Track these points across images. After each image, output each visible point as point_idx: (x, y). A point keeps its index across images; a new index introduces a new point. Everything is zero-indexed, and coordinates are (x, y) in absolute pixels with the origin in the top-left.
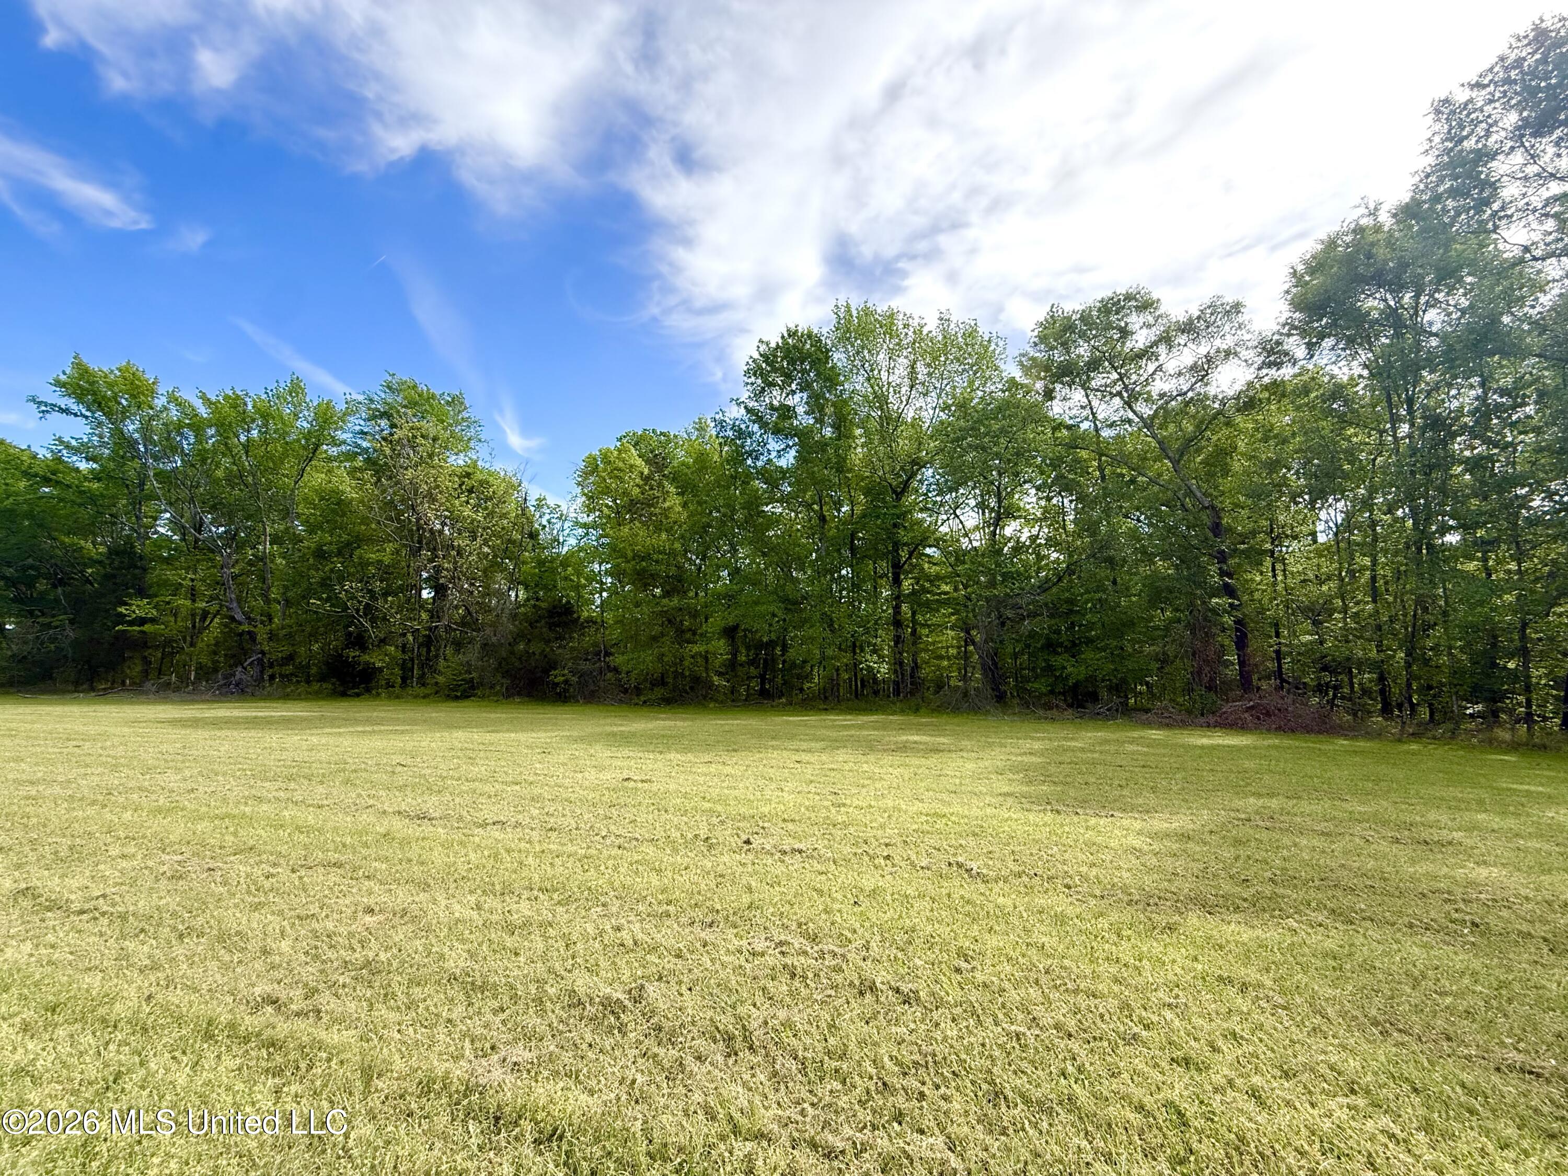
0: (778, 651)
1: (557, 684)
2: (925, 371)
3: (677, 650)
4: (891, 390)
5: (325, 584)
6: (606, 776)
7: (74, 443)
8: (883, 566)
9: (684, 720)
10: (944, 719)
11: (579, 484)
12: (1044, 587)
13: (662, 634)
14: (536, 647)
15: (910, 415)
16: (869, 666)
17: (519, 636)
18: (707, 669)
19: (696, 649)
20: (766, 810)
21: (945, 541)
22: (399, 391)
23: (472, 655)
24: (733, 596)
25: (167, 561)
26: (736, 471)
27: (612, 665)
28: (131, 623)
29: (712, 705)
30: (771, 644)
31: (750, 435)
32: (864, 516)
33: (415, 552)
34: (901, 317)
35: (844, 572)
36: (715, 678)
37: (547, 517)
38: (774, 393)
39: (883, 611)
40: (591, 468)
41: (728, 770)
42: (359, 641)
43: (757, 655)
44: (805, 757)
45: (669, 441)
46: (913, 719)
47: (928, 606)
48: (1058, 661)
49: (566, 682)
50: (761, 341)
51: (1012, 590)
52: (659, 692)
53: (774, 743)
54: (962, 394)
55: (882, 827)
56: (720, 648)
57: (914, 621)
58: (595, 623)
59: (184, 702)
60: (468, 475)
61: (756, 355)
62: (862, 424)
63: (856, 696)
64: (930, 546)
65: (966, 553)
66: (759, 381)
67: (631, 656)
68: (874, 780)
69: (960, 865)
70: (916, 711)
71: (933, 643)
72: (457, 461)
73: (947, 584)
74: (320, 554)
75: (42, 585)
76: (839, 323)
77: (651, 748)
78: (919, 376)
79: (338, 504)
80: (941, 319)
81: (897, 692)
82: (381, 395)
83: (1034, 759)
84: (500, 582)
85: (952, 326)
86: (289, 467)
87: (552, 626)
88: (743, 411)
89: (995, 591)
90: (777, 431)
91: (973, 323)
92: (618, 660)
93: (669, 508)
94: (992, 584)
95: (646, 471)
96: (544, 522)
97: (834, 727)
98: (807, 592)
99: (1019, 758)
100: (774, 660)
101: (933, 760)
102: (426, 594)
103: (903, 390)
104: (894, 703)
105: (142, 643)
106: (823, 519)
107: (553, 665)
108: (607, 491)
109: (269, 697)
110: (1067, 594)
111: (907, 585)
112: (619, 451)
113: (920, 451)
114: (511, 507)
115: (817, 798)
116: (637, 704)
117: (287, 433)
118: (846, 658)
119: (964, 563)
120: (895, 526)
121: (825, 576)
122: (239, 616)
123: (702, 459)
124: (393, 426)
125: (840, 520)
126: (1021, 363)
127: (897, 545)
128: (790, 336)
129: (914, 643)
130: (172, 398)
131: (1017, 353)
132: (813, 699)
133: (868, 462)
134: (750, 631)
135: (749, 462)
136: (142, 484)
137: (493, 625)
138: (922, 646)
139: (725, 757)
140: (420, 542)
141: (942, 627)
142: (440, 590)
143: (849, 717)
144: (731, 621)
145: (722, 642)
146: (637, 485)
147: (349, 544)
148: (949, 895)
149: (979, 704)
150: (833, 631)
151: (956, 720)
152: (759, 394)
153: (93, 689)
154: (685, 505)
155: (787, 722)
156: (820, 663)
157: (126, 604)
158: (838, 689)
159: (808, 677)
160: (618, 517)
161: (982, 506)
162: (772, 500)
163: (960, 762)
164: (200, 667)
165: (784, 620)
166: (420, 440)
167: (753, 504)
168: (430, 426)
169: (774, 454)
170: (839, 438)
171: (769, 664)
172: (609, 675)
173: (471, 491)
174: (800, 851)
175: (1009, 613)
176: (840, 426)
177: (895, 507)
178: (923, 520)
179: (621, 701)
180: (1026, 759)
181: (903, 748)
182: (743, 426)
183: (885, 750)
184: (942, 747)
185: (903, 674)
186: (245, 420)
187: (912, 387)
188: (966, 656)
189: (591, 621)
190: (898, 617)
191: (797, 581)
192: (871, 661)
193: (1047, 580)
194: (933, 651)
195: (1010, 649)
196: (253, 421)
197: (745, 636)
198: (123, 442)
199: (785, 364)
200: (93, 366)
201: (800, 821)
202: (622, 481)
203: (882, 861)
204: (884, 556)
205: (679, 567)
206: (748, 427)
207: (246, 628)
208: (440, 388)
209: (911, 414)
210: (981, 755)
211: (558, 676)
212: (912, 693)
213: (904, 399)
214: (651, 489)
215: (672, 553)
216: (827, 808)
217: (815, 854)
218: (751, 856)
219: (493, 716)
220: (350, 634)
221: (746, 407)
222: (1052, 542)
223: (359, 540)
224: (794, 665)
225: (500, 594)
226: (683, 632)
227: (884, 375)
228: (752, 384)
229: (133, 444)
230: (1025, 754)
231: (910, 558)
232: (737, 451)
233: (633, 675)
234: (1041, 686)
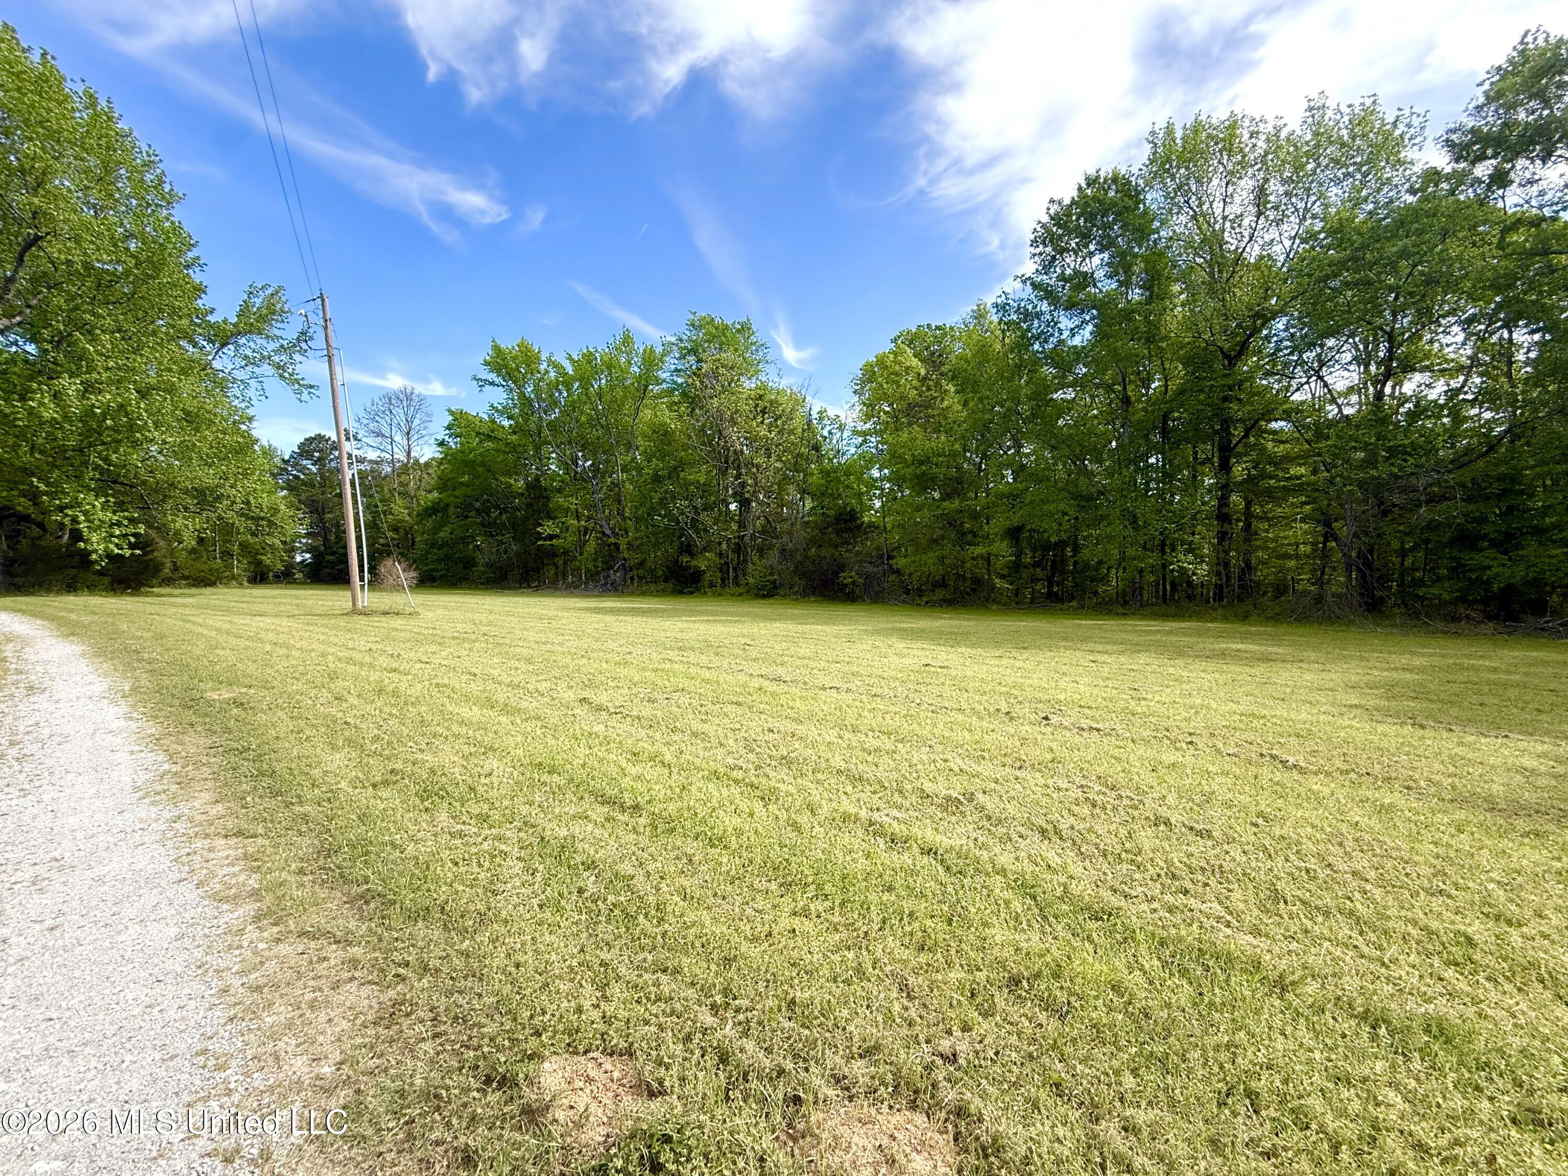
0: (1069, 552)
1: (846, 585)
2: (1281, 190)
3: (959, 552)
4: (1228, 224)
5: (663, 502)
6: (907, 661)
7: (500, 407)
8: (1207, 449)
9: (968, 620)
10: (1283, 628)
11: (855, 392)
12: (1462, 461)
13: (943, 537)
14: (827, 552)
15: (1253, 253)
16: (1182, 568)
17: (812, 542)
18: (989, 571)
19: (979, 550)
20: (1062, 697)
21: (1302, 411)
22: (700, 327)
23: (773, 558)
24: (1017, 496)
25: (560, 491)
26: (1021, 359)
27: (895, 567)
28: (545, 539)
29: (995, 607)
30: (1062, 544)
31: (1038, 315)
32: (1181, 392)
33: (724, 472)
34: (1247, 123)
35: (1152, 460)
36: (997, 581)
37: (828, 428)
38: (1068, 260)
39: (1204, 503)
40: (869, 375)
41: (1019, 664)
42: (688, 549)
43: (1044, 556)
44: (1099, 657)
45: (945, 334)
46: (1238, 627)
47: (1271, 495)
48: (1475, 559)
49: (854, 583)
50: (1052, 201)
51: (1401, 469)
52: (940, 593)
53: (1064, 643)
54: (1338, 213)
55: (1188, 720)
56: (1003, 550)
57: (1248, 513)
58: (877, 528)
59: (582, 596)
60: (761, 397)
61: (1045, 219)
62: (1184, 277)
63: (1164, 601)
64: (1276, 420)
65: (1331, 424)
66: (1049, 249)
67: (913, 558)
68: (1181, 682)
69: (1274, 757)
70: (1245, 617)
71: (1275, 540)
72: (749, 385)
73: (1300, 465)
74: (657, 479)
75: (495, 514)
76: (1155, 153)
77: (941, 642)
78: (1272, 198)
79: (665, 435)
80: (1310, 109)
81: (1219, 597)
82: (686, 334)
83: (1408, 676)
84: (792, 493)
85: (1329, 113)
86: (627, 408)
87: (838, 532)
88: (1029, 288)
89: (1374, 473)
90: (1070, 306)
91: (1368, 102)
92: (900, 562)
93: (947, 408)
94: (1371, 461)
95: (923, 372)
96: (825, 433)
97: (1135, 631)
98: (1104, 486)
99: (1385, 674)
100: (1064, 561)
101: (1260, 670)
102: (733, 507)
103: (1246, 222)
104: (1214, 609)
105: (552, 553)
106: (1126, 401)
107: (841, 568)
108: (885, 397)
109: (632, 594)
110: (1502, 469)
111: (1239, 471)
112: (895, 354)
113: (1266, 298)
114: (798, 423)
115: (1115, 691)
116: (919, 605)
117: (624, 379)
118: (1153, 559)
119: (1327, 438)
120: (1226, 399)
121: (1127, 467)
122: (608, 532)
123: (983, 352)
124: (699, 361)
125: (1150, 399)
126: (1450, 144)
127: (1227, 423)
128: (1088, 185)
129: (1247, 540)
130: (549, 361)
131: (1440, 131)
132: (1111, 602)
133: (1190, 324)
134: (1037, 532)
135: (1036, 347)
136: (540, 433)
137: (790, 533)
138: (1258, 543)
139: (1014, 653)
140: (726, 462)
141: (1289, 521)
142: (744, 504)
143: (1152, 623)
144: (1016, 521)
145: (1004, 545)
146: (916, 388)
147: (675, 468)
148: (1256, 777)
149: (1338, 612)
150: (1136, 529)
151: (1301, 630)
152: (1047, 266)
153: (529, 587)
154: (965, 404)
155: (1079, 625)
156: (1120, 564)
157: (541, 525)
158: (1141, 594)
159: (1105, 579)
160: (895, 423)
161: (1363, 360)
162: (1062, 386)
163: (1296, 672)
164: (588, 570)
165: (1077, 518)
166: (721, 371)
167: (1041, 395)
168: (728, 356)
169: (1066, 334)
170: (1149, 301)
171: (1058, 566)
172: (892, 577)
173: (763, 412)
174: (1098, 730)
175: (1396, 499)
176: (1152, 286)
177: (1226, 376)
178: (1268, 388)
179: (904, 602)
180: (1395, 675)
181: (1223, 655)
182: (1030, 307)
183: (1196, 656)
184: (1274, 657)
185: (1228, 577)
186: (596, 372)
187: (1259, 215)
188: (1325, 555)
189: (871, 525)
190: (1225, 510)
191: (1090, 475)
192: (1186, 562)
193: (1468, 450)
194: (1274, 550)
195: (1396, 545)
196: (602, 372)
197: (1031, 537)
198: (526, 402)
199: (1082, 221)
200: (503, 346)
201: (1097, 708)
202: (897, 383)
203: (1185, 746)
204: (1209, 438)
205: (959, 468)
206: (1035, 307)
207: (612, 540)
208: (731, 317)
209: (1257, 250)
210: (1328, 666)
211: (847, 578)
212: (1240, 600)
213: (1246, 234)
214: (929, 389)
215: (953, 455)
216: (1126, 700)
217: (1114, 733)
218: (1049, 729)
219: (796, 611)
220: (682, 543)
221: (1033, 284)
222: (1486, 397)
223: (682, 465)
224: (1087, 566)
225: (791, 505)
226: (964, 534)
227: (1218, 207)
228: (1041, 254)
229: (530, 402)
230: (1396, 669)
231: (1246, 435)
232: (1023, 337)
233: (915, 577)
234: (1443, 591)
